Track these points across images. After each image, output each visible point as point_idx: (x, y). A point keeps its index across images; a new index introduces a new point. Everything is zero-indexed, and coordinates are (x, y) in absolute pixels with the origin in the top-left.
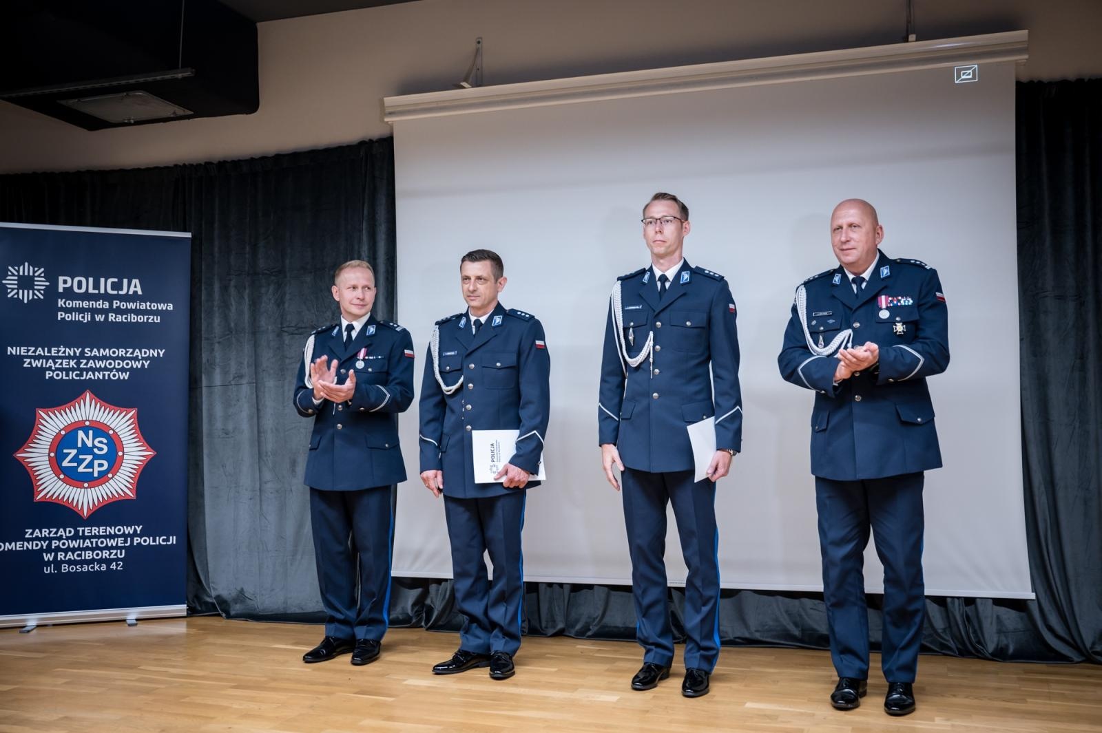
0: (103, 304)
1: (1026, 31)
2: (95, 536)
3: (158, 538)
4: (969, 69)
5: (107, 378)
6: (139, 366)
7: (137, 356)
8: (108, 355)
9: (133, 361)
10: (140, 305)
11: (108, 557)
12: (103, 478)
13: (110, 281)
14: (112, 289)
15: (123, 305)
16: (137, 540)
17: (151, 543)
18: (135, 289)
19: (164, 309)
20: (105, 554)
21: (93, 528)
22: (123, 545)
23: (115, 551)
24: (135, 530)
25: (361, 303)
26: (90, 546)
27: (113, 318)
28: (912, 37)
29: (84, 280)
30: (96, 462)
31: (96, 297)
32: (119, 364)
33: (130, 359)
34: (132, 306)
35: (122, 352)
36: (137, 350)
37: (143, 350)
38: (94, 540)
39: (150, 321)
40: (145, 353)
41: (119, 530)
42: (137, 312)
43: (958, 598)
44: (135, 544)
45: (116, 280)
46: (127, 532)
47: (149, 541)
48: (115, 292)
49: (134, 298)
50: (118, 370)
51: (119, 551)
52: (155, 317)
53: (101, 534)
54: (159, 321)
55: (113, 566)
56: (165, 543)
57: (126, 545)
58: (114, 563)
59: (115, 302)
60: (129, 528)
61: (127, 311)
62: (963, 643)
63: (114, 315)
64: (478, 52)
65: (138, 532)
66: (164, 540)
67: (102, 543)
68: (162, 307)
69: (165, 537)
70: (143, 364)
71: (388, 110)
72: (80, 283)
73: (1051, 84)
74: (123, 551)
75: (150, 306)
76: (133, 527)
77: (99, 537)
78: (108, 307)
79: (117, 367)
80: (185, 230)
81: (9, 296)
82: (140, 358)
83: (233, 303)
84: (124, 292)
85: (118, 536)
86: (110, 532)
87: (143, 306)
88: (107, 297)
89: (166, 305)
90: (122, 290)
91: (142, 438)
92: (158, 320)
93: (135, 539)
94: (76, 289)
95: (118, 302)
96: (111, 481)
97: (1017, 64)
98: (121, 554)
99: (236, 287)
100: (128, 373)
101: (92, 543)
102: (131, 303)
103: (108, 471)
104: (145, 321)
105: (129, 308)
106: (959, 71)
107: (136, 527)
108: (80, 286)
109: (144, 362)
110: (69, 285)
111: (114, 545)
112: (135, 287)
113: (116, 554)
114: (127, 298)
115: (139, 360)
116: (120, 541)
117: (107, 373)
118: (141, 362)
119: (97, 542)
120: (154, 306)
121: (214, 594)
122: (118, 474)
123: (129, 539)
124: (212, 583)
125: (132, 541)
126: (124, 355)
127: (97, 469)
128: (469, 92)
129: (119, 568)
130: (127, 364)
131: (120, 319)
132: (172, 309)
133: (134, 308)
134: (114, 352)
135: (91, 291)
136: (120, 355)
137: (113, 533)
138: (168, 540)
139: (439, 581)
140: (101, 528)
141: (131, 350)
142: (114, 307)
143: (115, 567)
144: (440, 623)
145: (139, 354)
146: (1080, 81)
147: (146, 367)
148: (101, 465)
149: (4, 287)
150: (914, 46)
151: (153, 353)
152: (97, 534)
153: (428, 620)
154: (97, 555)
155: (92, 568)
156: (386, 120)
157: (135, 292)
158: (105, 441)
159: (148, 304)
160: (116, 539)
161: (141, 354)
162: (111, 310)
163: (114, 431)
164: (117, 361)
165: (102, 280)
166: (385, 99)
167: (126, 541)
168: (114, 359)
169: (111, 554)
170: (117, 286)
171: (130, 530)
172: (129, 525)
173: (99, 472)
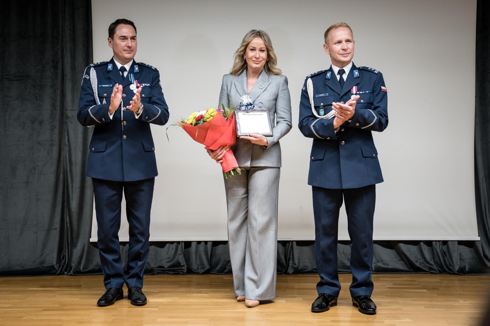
43: (439, 241)
62: (441, 266)
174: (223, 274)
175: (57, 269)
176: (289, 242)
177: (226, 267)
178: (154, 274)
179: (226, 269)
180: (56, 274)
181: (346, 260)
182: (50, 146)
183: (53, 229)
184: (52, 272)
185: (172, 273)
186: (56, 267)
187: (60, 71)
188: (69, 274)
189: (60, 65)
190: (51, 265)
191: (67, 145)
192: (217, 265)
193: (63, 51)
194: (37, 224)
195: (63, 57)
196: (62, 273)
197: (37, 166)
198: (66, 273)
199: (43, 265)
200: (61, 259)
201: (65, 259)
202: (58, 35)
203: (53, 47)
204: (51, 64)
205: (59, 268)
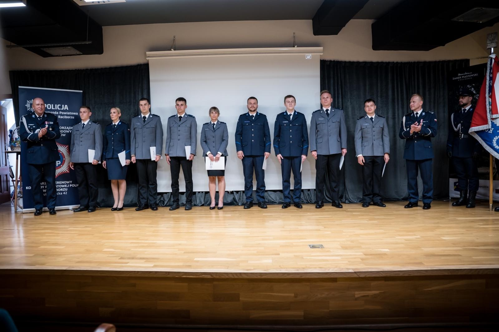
0: (57, 112)
1: (322, 48)
4: (309, 55)
6: (68, 132)
13: (58, 105)
15: (63, 113)
16: (71, 185)
17: (75, 186)
20: (62, 190)
24: (70, 182)
28: (296, 46)
29: (50, 105)
31: (54, 111)
32: (62, 131)
33: (66, 130)
34: (65, 113)
35: (63, 128)
36: (68, 127)
38: (58, 186)
39: (71, 118)
40: (70, 128)
41: (65, 182)
42: (67, 115)
45: (60, 105)
47: (75, 185)
48: (60, 109)
49: (66, 111)
55: (64, 193)
59: (60, 112)
61: (64, 115)
62: (307, 201)
63: (60, 116)
64: (174, 40)
67: (60, 186)
68: (75, 114)
71: (147, 56)
72: (49, 106)
73: (327, 61)
74: (67, 189)
77: (59, 184)
80: (79, 90)
81: (28, 110)
83: (97, 113)
84: (63, 109)
85: (65, 184)
86: (62, 183)
87: (69, 113)
88: (57, 110)
92: (73, 118)
94: (48, 108)
96: (62, 168)
97: (320, 55)
99: (97, 107)
100: (65, 134)
101: (57, 186)
103: (61, 164)
106: (307, 56)
108: (49, 107)
110: (46, 106)
111: (64, 187)
112: (66, 107)
113: (65, 190)
115: (68, 130)
116: (66, 186)
120: (72, 113)
122: (64, 165)
125: (69, 186)
128: (173, 52)
129: (66, 194)
130: (65, 131)
131: (62, 117)
135: (53, 108)
139: (166, 193)
140: (60, 182)
141: (66, 127)
144: (167, 205)
146: (334, 61)
148: (58, 163)
149: (26, 107)
150: (296, 48)
153: (164, 204)
154: (59, 190)
156: (147, 59)
157: (66, 109)
159: (70, 113)
162: (59, 114)
163: (62, 152)
165: (56, 105)
166: (147, 52)
167: (67, 186)
169: (63, 189)
170: (61, 107)
171: (68, 182)
172: (68, 181)
173: (58, 165)
176: (239, 191)
186: (138, 203)
192: (207, 202)
202: (136, 101)
203: (134, 107)
204: (133, 114)
205: (139, 203)
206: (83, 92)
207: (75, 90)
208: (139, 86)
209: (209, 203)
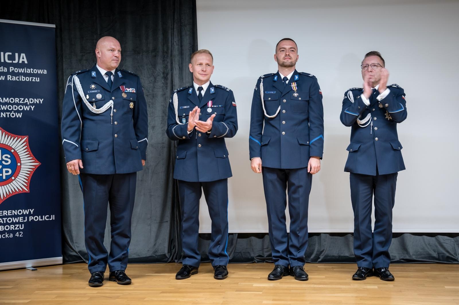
0: (3, 69)
2: (5, 216)
3: (44, 216)
5: (8, 117)
6: (28, 109)
7: (27, 103)
8: (8, 102)
9: (24, 106)
10: (27, 70)
11: (14, 229)
12: (8, 180)
13: (7, 54)
14: (9, 60)
15: (16, 70)
17: (40, 220)
18: (23, 60)
19: (42, 73)
20: (12, 227)
21: (4, 211)
22: (23, 221)
23: (18, 225)
24: (30, 212)
25: (204, 73)
26: (2, 222)
27: (10, 78)
30: (4, 170)
32: (15, 108)
33: (23, 104)
34: (21, 70)
35: (17, 100)
36: (26, 99)
37: (30, 99)
38: (5, 219)
39: (33, 80)
40: (32, 101)
41: (20, 212)
42: (25, 75)
44: (30, 221)
45: (10, 54)
46: (25, 213)
47: (39, 218)
48: (11, 62)
49: (22, 65)
50: (15, 112)
51: (20, 225)
52: (36, 78)
53: (9, 214)
54: (39, 81)
55: (17, 235)
56: (48, 219)
57: (24, 221)
58: (18, 233)
59: (11, 68)
60: (26, 211)
61: (18, 74)
63: (11, 76)
65: (32, 213)
66: (47, 218)
67: (10, 220)
68: (40, 72)
69: (48, 216)
70: (30, 108)
74: (23, 225)
75: (33, 71)
76: (28, 210)
77: (8, 217)
78: (6, 71)
79: (14, 109)
80: (49, 23)
82: (28, 104)
84: (16, 61)
85: (20, 216)
86: (14, 213)
87: (28, 71)
88: (5, 64)
89: (42, 70)
90: (15, 60)
91: (32, 154)
93: (30, 217)
95: (13, 68)
96: (14, 182)
98: (22, 227)
100: (21, 113)
101: (3, 220)
102: (21, 69)
103: (11, 175)
104: (30, 80)
105: (20, 72)
107: (30, 210)
109: (31, 106)
111: (17, 221)
112: (23, 58)
113: (19, 227)
114: (18, 65)
115: (28, 106)
116: (21, 219)
117: (8, 113)
118: (29, 106)
119: (6, 220)
120: (36, 71)
121: (77, 250)
122: (18, 177)
123: (26, 217)
124: (76, 243)
125: (28, 219)
126: (18, 102)
127: (5, 174)
129: (20, 236)
130: (21, 108)
131: (14, 79)
132: (46, 73)
133: (23, 72)
134: (12, 100)
136: (16, 102)
137: (16, 214)
138: (50, 217)
140: (9, 211)
141: (22, 99)
142: (11, 71)
143: (18, 235)
145: (28, 101)
147: (33, 110)
148: (7, 172)
151: (36, 101)
152: (7, 215)
154: (7, 228)
155: (4, 236)
157: (23, 62)
158: (9, 156)
159: (32, 70)
160: (18, 218)
161: (29, 102)
162: (8, 73)
163: (14, 150)
164: (14, 106)
165: (2, 53)
167: (24, 219)
168: (12, 104)
169: (15, 227)
170: (12, 58)
171: (26, 212)
172: (26, 209)
173: (6, 176)
174: (317, 262)
175: (168, 258)
177: (320, 257)
178: (255, 262)
179: (320, 258)
180: (168, 262)
181: (432, 251)
182: (162, 148)
183: (164, 222)
184: (165, 260)
185: (270, 261)
186: (168, 256)
187: (169, 81)
188: (179, 262)
189: (169, 76)
190: (164, 254)
191: (176, 147)
193: (172, 63)
194: (150, 218)
195: (172, 69)
196: (172, 261)
197: (150, 166)
198: (176, 261)
199: (156, 254)
200: (172, 249)
201: (175, 248)
202: (168, 49)
203: (164, 61)
204: (162, 75)
205: (170, 257)
206: (56, 28)
207: (39, 22)
208: (174, 19)
209: (315, 257)
